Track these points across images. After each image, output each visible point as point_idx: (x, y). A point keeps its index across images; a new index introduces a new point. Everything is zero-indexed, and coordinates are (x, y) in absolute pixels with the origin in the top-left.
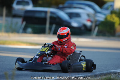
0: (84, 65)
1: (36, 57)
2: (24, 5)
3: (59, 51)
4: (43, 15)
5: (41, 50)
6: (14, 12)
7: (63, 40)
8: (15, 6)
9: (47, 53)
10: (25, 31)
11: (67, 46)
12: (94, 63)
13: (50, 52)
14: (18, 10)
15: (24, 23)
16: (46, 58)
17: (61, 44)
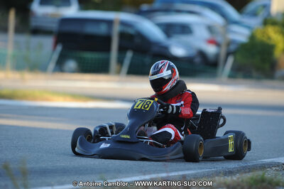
2: (58, 6)
4: (102, 29)
6: (34, 23)
8: (38, 9)
10: (60, 66)
14: (45, 16)
15: (59, 48)
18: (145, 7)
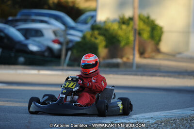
0: (120, 105)
1: (61, 96)
3: (88, 87)
5: (66, 87)
7: (89, 71)
9: (74, 90)
11: (95, 80)
12: (132, 103)
13: (77, 88)
16: (70, 97)
17: (87, 76)
18: (10, 18)
